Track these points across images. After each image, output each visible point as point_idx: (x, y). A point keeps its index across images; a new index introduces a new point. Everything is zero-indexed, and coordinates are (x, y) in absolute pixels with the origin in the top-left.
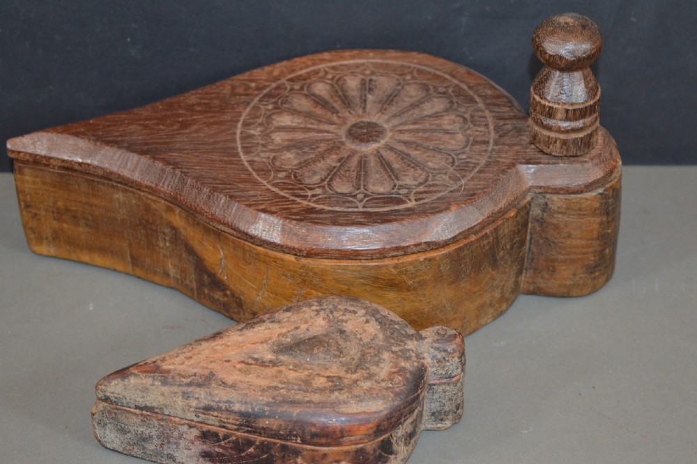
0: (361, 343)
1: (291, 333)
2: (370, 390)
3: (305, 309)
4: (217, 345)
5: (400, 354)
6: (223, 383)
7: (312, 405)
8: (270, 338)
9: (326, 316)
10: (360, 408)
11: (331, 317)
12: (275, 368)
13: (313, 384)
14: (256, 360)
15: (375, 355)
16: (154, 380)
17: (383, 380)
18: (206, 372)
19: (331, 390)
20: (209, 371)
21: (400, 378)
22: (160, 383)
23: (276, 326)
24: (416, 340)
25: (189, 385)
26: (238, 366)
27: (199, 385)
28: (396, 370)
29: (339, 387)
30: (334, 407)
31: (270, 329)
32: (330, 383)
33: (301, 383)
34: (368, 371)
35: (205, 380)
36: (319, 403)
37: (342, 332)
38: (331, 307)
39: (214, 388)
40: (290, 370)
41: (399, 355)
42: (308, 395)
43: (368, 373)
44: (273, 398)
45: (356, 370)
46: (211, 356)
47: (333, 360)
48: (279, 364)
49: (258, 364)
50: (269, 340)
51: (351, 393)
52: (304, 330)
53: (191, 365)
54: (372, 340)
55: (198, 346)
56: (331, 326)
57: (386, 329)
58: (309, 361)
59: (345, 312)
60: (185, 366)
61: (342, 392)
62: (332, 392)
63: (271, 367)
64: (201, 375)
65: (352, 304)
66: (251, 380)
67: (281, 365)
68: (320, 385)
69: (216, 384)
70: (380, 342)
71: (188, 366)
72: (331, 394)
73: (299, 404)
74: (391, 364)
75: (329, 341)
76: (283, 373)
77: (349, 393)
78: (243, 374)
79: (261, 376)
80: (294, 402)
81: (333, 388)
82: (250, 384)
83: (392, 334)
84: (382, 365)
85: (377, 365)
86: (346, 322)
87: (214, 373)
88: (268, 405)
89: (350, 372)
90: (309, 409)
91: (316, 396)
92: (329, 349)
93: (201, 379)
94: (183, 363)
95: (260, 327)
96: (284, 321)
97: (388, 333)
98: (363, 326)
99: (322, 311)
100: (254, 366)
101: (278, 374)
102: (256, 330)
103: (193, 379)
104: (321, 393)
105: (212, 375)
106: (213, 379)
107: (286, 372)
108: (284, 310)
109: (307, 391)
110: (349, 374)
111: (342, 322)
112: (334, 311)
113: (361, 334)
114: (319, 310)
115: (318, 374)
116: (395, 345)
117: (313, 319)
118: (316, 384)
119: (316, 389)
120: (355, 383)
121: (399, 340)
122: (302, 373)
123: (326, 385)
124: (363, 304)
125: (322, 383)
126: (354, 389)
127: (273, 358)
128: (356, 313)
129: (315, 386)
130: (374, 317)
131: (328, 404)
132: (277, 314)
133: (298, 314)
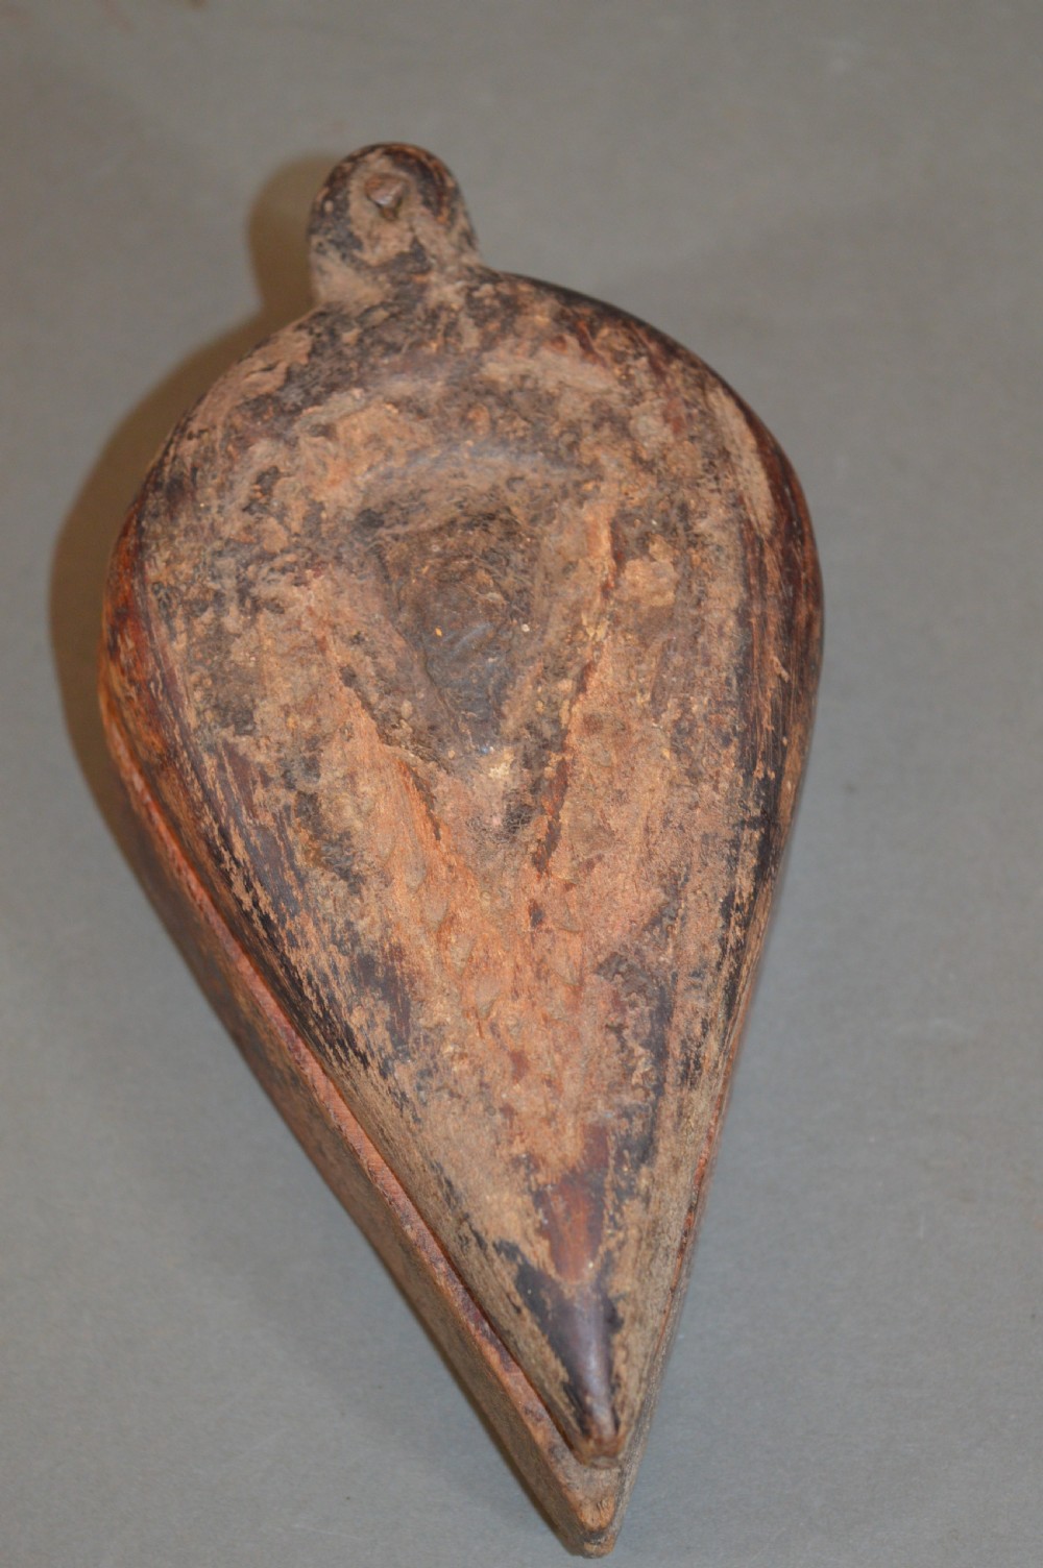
0: (436, 453)
1: (374, 698)
2: (673, 422)
3: (238, 654)
4: (441, 963)
5: (493, 326)
6: (656, 921)
8: (406, 769)
9: (290, 576)
11: (290, 558)
12: (573, 739)
13: (659, 601)
14: (517, 818)
15: (503, 403)
16: (631, 1192)
17: (628, 380)
18: (598, 987)
19: (692, 544)
20: (592, 979)
22: (644, 1169)
23: (332, 753)
24: (425, 271)
25: (660, 1054)
26: (562, 865)
27: (664, 1013)
28: (571, 341)
29: (674, 519)
30: (760, 539)
31: (351, 777)
32: (654, 548)
33: (656, 646)
34: (587, 429)
35: (641, 990)
36: (748, 587)
37: (370, 520)
38: (227, 563)
39: (677, 957)
40: (582, 688)
41: (501, 329)
42: (714, 618)
43: (596, 427)
44: (727, 742)
45: (579, 466)
46: (509, 978)
47: (526, 545)
48: (548, 731)
49: (547, 805)
50: (415, 774)
51: (700, 481)
52: (358, 651)
53: (558, 1049)
54: (422, 414)
55: (443, 1039)
56: (338, 559)
57: (366, 369)
58: (531, 627)
59: (264, 508)
60: (567, 1073)
61: (697, 506)
62: (696, 541)
63: (568, 758)
64: (618, 1004)
65: (210, 491)
66: (641, 822)
67: (556, 722)
68: (664, 580)
69: (660, 948)
70: (435, 388)
71: (566, 1060)
72: (706, 542)
73: (753, 652)
74: (546, 353)
75: (439, 555)
76: (602, 710)
77: (698, 485)
78: (608, 854)
79: (619, 786)
80: (740, 671)
81: (677, 535)
82: (657, 825)
83: (393, 348)
84: (550, 384)
85: (552, 399)
86: (321, 506)
87: (601, 958)
88: (747, 765)
89: (590, 486)
90: (769, 622)
91: (715, 589)
92: (483, 551)
93: (633, 1005)
94: (549, 1083)
95: (339, 809)
96: (307, 724)
97: (386, 361)
98: (348, 445)
99: (254, 591)
100: (565, 818)
101: (608, 729)
102: (358, 825)
103: (636, 1035)
104: (707, 574)
105: (612, 965)
106: (634, 961)
107: (595, 701)
108: (239, 732)
109: (695, 620)
110: (604, 487)
111: (319, 522)
112: (256, 550)
113: (390, 453)
114: (248, 604)
115: (606, 590)
116: (452, 340)
117: (299, 623)
118: (660, 592)
119: (684, 593)
120: (648, 466)
121: (429, 327)
122: (598, 646)
123: (664, 561)
124: (208, 456)
125: (656, 574)
126: (678, 469)
127: (507, 755)
128: (274, 473)
129: (670, 595)
130: (298, 410)
131: (749, 556)
132: (260, 758)
133: (272, 679)
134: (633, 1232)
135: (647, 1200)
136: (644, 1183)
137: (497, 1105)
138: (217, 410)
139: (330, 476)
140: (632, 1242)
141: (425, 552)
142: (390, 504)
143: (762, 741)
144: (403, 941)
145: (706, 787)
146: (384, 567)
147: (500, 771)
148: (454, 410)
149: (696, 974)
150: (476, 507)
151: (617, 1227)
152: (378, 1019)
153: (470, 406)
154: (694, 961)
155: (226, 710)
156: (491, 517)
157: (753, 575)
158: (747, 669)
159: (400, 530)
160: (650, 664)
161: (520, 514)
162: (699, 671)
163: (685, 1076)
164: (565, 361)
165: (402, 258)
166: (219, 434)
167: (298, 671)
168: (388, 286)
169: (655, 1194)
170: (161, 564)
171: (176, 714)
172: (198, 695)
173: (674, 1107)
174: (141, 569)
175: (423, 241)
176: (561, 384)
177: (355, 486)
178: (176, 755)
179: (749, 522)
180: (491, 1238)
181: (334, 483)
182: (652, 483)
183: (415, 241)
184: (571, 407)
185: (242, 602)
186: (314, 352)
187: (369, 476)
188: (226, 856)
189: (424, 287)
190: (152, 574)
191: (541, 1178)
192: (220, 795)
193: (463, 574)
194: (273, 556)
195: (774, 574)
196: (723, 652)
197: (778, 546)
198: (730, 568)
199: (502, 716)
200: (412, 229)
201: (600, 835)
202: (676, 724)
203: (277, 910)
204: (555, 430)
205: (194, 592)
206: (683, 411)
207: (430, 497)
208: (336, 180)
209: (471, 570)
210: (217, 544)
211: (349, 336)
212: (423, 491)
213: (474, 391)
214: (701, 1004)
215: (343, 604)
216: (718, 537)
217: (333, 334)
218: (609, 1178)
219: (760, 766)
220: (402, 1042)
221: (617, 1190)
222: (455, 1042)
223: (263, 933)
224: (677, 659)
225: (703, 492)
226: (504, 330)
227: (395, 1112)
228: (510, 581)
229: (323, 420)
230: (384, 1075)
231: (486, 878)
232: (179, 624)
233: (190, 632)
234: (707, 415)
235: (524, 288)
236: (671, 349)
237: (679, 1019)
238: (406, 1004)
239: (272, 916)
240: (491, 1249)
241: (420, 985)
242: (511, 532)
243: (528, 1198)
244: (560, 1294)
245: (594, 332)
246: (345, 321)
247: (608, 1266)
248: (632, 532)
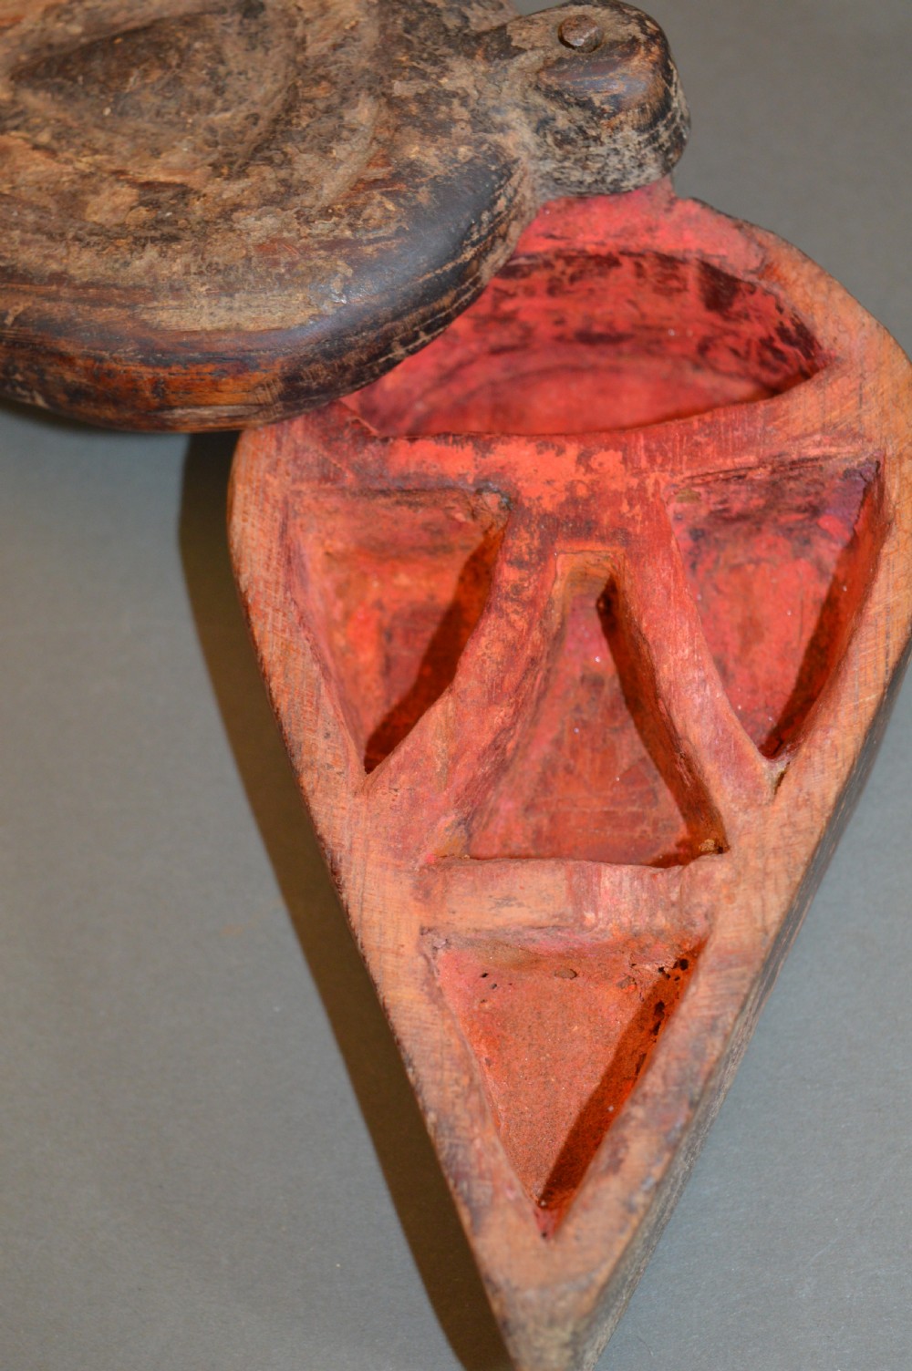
0: (299, 57)
2: (269, 247)
5: (414, 108)
7: (65, 292)
8: (16, 20)
10: (222, 312)
13: (89, 210)
15: (329, 111)
17: (326, 213)
19: (137, 239)
21: (390, 206)
24: (486, 58)
28: (380, 173)
29: (166, 229)
30: (133, 306)
32: (143, 212)
33: (51, 203)
34: (283, 173)
36: (87, 286)
37: (253, 9)
40: (36, 147)
41: (408, 115)
42: (60, 251)
43: (283, 181)
47: (185, 118)
51: (200, 257)
58: (108, 117)
61: (174, 250)
62: (137, 243)
67: (18, 129)
68: (109, 215)
72: (135, 253)
73: (26, 284)
74: (374, 150)
75: (189, 46)
76: (10, 160)
77: (195, 255)
80: (10, 271)
81: (149, 230)
84: (339, 151)
85: (324, 151)
90: (53, 304)
91: (87, 257)
92: (181, 78)
97: (401, 22)
104: (104, 249)
107: (21, 156)
109: (62, 235)
110: (217, 180)
115: (119, 173)
116: (407, 73)
118: (98, 211)
119: (91, 230)
120: (228, 217)
121: (425, 56)
122: (69, 163)
123: (127, 218)
125: (117, 211)
126: (216, 240)
129: (92, 218)
131: (116, 292)
142: (265, 26)
153: (334, 84)
157: (99, 294)
159: (234, 27)
160: (34, 196)
162: (17, 235)
168: (480, 28)
176: (338, 161)
179: (152, 300)
183: (522, 51)
189: (472, 56)
195: (97, 314)
196: (30, 257)
198: (107, 272)
200: (537, 49)
204: (290, 149)
206: (283, 257)
207: (259, 53)
212: (268, 49)
213: (347, 87)
216: (139, 266)
224: (32, 218)
226: (408, 119)
228: (148, 97)
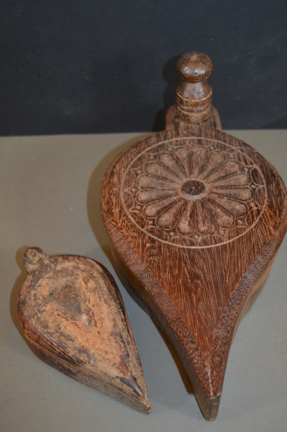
0: (56, 282)
1: (63, 316)
3: (42, 319)
4: (89, 345)
5: (55, 263)
6: (114, 326)
8: (72, 323)
9: (44, 306)
11: (43, 304)
12: (92, 309)
13: (94, 287)
14: (90, 322)
15: (61, 272)
16: (129, 361)
17: (76, 262)
18: (111, 338)
20: (110, 337)
22: (129, 358)
23: (61, 326)
24: (43, 261)
25: (124, 342)
26: (99, 325)
27: (121, 337)
29: (90, 276)
31: (65, 327)
32: (90, 280)
33: (97, 292)
34: (74, 270)
35: (117, 335)
36: (104, 280)
37: (51, 294)
38: (35, 308)
39: (119, 329)
40: (89, 302)
42: (102, 285)
43: (75, 269)
44: (111, 300)
45: (75, 275)
46: (99, 343)
47: (73, 288)
48: (88, 309)
49: (93, 318)
50: (74, 323)
52: (58, 311)
53: (110, 348)
54: (51, 278)
55: (95, 355)
56: (49, 301)
57: (41, 276)
58: (79, 298)
59: (36, 299)
60: (113, 351)
61: (93, 273)
62: (95, 277)
63: (92, 311)
64: (115, 339)
65: (28, 300)
66: (106, 315)
67: (89, 308)
68: (93, 284)
69: (116, 329)
70: (51, 274)
71: (112, 349)
73: (109, 288)
74: (64, 264)
75: (63, 294)
76: (94, 303)
77: (91, 270)
78: (104, 321)
79: (101, 312)
81: (92, 278)
82: (108, 314)
83: (43, 272)
84: (66, 267)
85: (67, 269)
86: (44, 296)
87: (110, 334)
88: (115, 301)
89: (78, 277)
90: (109, 283)
91: (100, 282)
92: (68, 291)
93: (117, 338)
94: (111, 353)
95: (66, 332)
96: (56, 324)
97: (43, 274)
98: (44, 286)
99: (40, 310)
100: (96, 319)
101: (96, 305)
102: (69, 333)
103: (119, 341)
104: (98, 281)
105: (112, 334)
106: (114, 332)
107: (92, 303)
108: (47, 329)
109: (100, 287)
110: (80, 276)
111: (45, 298)
112: (38, 305)
113: (50, 285)
114: (40, 312)
115: (86, 289)
116: (51, 267)
117: (48, 311)
118: (94, 285)
119: (97, 284)
120: (84, 271)
121: (47, 267)
122: (89, 296)
123: (92, 281)
124: (26, 296)
125: (92, 284)
126: (88, 270)
127: (84, 315)
128: (36, 294)
129: (95, 285)
130: (35, 285)
131: (102, 276)
132: (52, 331)
133: (48, 320)
134: (132, 367)
135: (132, 362)
136: (130, 360)
137: (106, 359)
138: (24, 290)
139: (43, 291)
140: (132, 368)
141: (61, 295)
142: (53, 291)
143: (116, 298)
144: (83, 345)
145: (112, 307)
146: (56, 299)
147: (84, 317)
148: (55, 276)
149: (123, 330)
150: (64, 286)
151: (130, 367)
152: (85, 356)
153: (57, 274)
154: (122, 329)
155: (44, 327)
156: (67, 286)
157: (104, 278)
158: (110, 290)
159: (56, 294)
160: (97, 295)
161: (70, 285)
162: (104, 293)
163: (128, 344)
164: (66, 263)
165: (39, 260)
166: (26, 293)
167: (51, 317)
168: (39, 265)
169: (132, 360)
170: (26, 313)
171: (37, 331)
172: (39, 327)
173: (129, 348)
174: (24, 315)
175: (41, 257)
176: (68, 266)
177: (47, 291)
178: (40, 337)
179: (100, 272)
180: (114, 377)
181: (44, 292)
182: (85, 273)
183: (40, 258)
184: (70, 268)
185: (39, 312)
186: (33, 277)
187: (49, 289)
188: (53, 346)
189: (44, 263)
190: (25, 315)
191: (117, 366)
192: (49, 339)
193: (67, 295)
194: (41, 305)
195: (107, 277)
196: (105, 289)
197: (105, 273)
198: (101, 278)
199: (81, 310)
200: (38, 256)
201: (102, 319)
202: (104, 300)
203: (64, 350)
204: (70, 272)
205: (32, 314)
206: (85, 263)
207: (58, 288)
208: (25, 255)
209: (68, 294)
210: (32, 307)
211: (37, 273)
212: (56, 288)
213: (57, 272)
214: (125, 334)
215: (53, 306)
216: (97, 275)
217: (35, 274)
218: (125, 361)
219: (117, 301)
220: (89, 358)
221: (128, 362)
222: (97, 354)
223: (63, 354)
224: (100, 293)
225: (93, 271)
226: (57, 263)
227: (93, 368)
228: (73, 293)
229: (39, 285)
230: (89, 363)
231: (90, 332)
232: (32, 319)
233: (34, 320)
234: (88, 262)
235: (56, 257)
236: (79, 256)
237: (124, 337)
238: (88, 353)
239: (64, 351)
240: (115, 378)
241: (88, 349)
242: (70, 287)
243: (116, 369)
244: (127, 379)
245: (68, 258)
246: (35, 271)
247: (131, 372)
248: (86, 280)
